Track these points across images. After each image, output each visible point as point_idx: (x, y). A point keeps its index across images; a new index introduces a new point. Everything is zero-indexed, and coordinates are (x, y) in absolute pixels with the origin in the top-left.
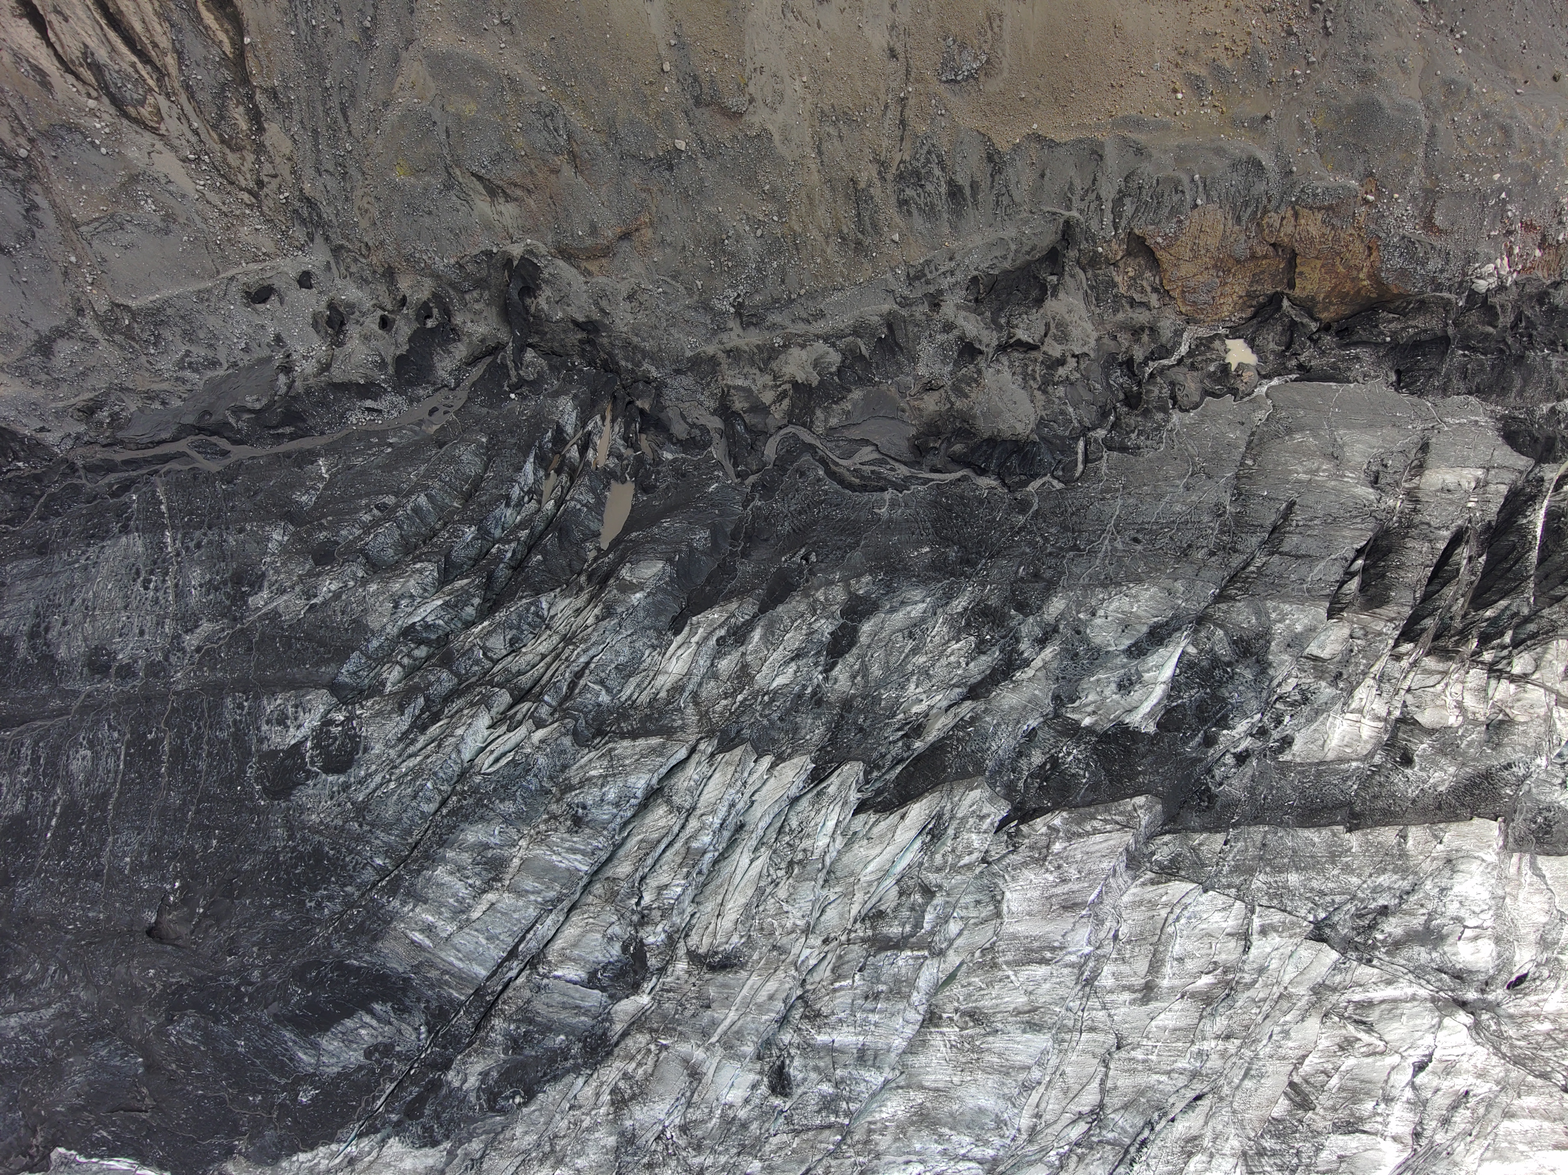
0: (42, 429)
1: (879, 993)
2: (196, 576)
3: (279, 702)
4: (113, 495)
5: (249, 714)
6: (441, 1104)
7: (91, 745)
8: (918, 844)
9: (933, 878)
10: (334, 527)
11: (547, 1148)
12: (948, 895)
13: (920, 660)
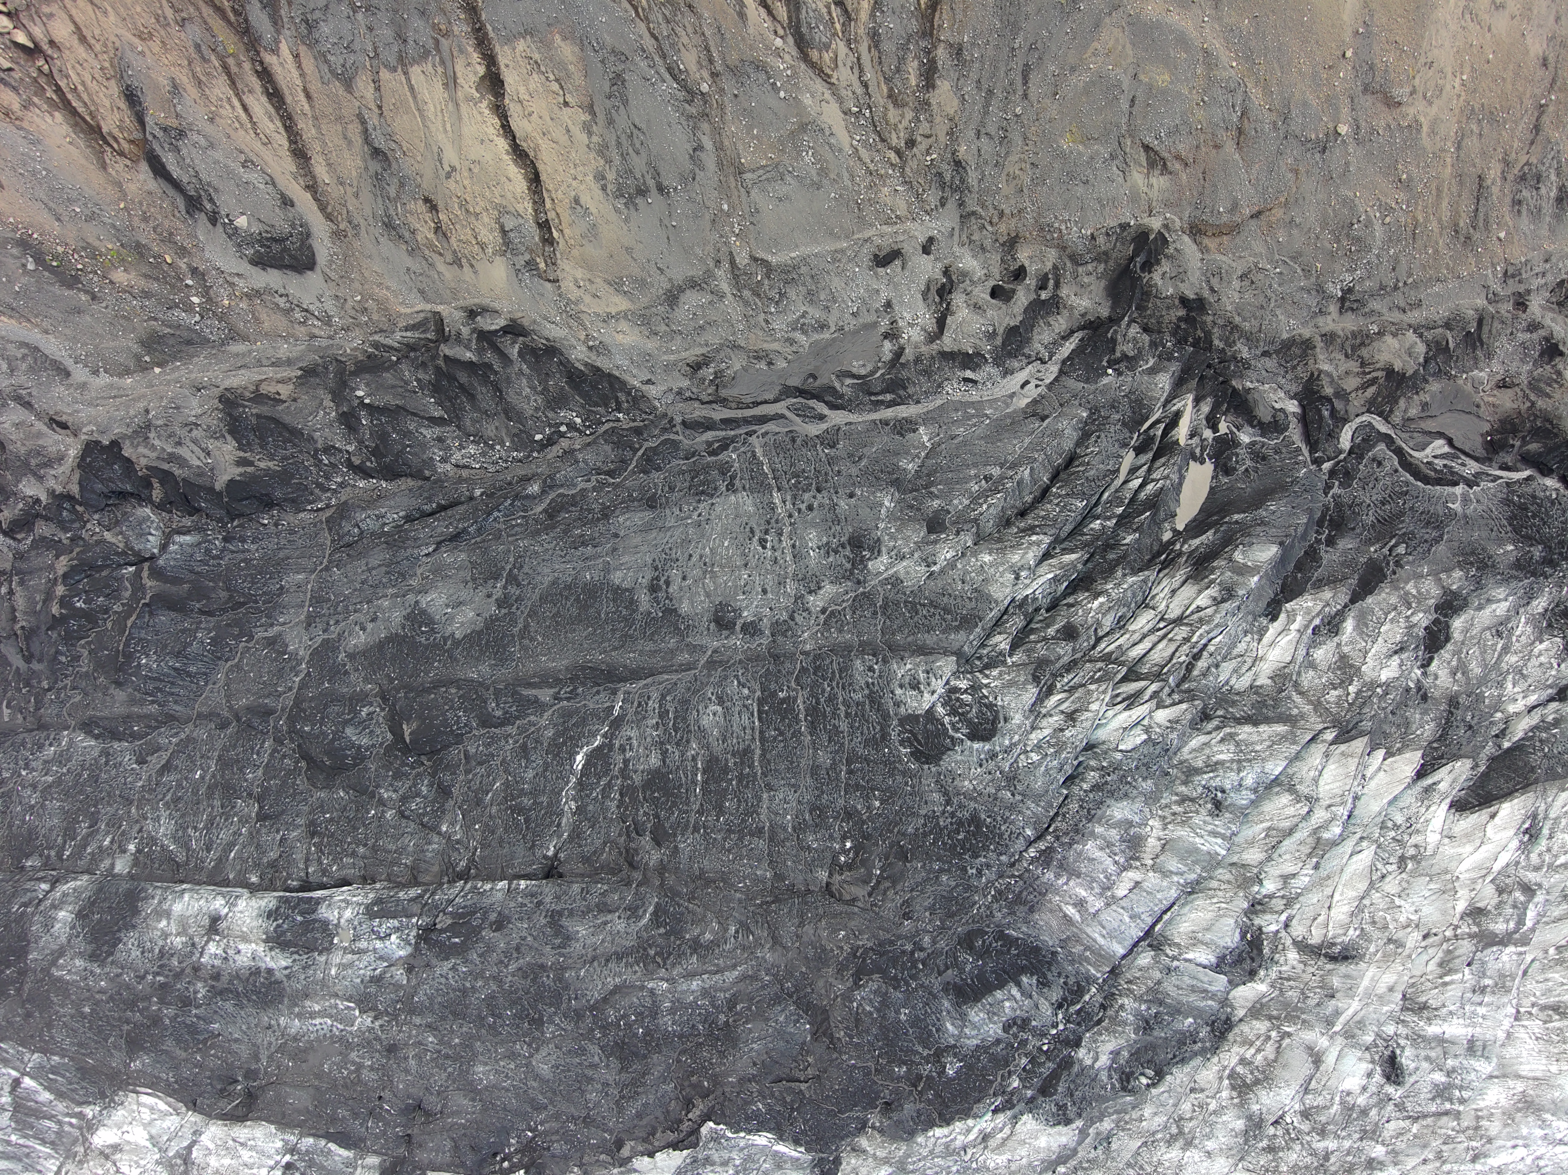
0: (649, 382)
1: (1485, 987)
2: (813, 538)
3: (909, 666)
4: (713, 453)
5: (880, 677)
6: (1073, 1081)
7: (721, 701)
8: (1515, 843)
9: (1532, 877)
10: (946, 495)
11: (1174, 1130)
12: (1548, 893)
13: (1512, 659)
